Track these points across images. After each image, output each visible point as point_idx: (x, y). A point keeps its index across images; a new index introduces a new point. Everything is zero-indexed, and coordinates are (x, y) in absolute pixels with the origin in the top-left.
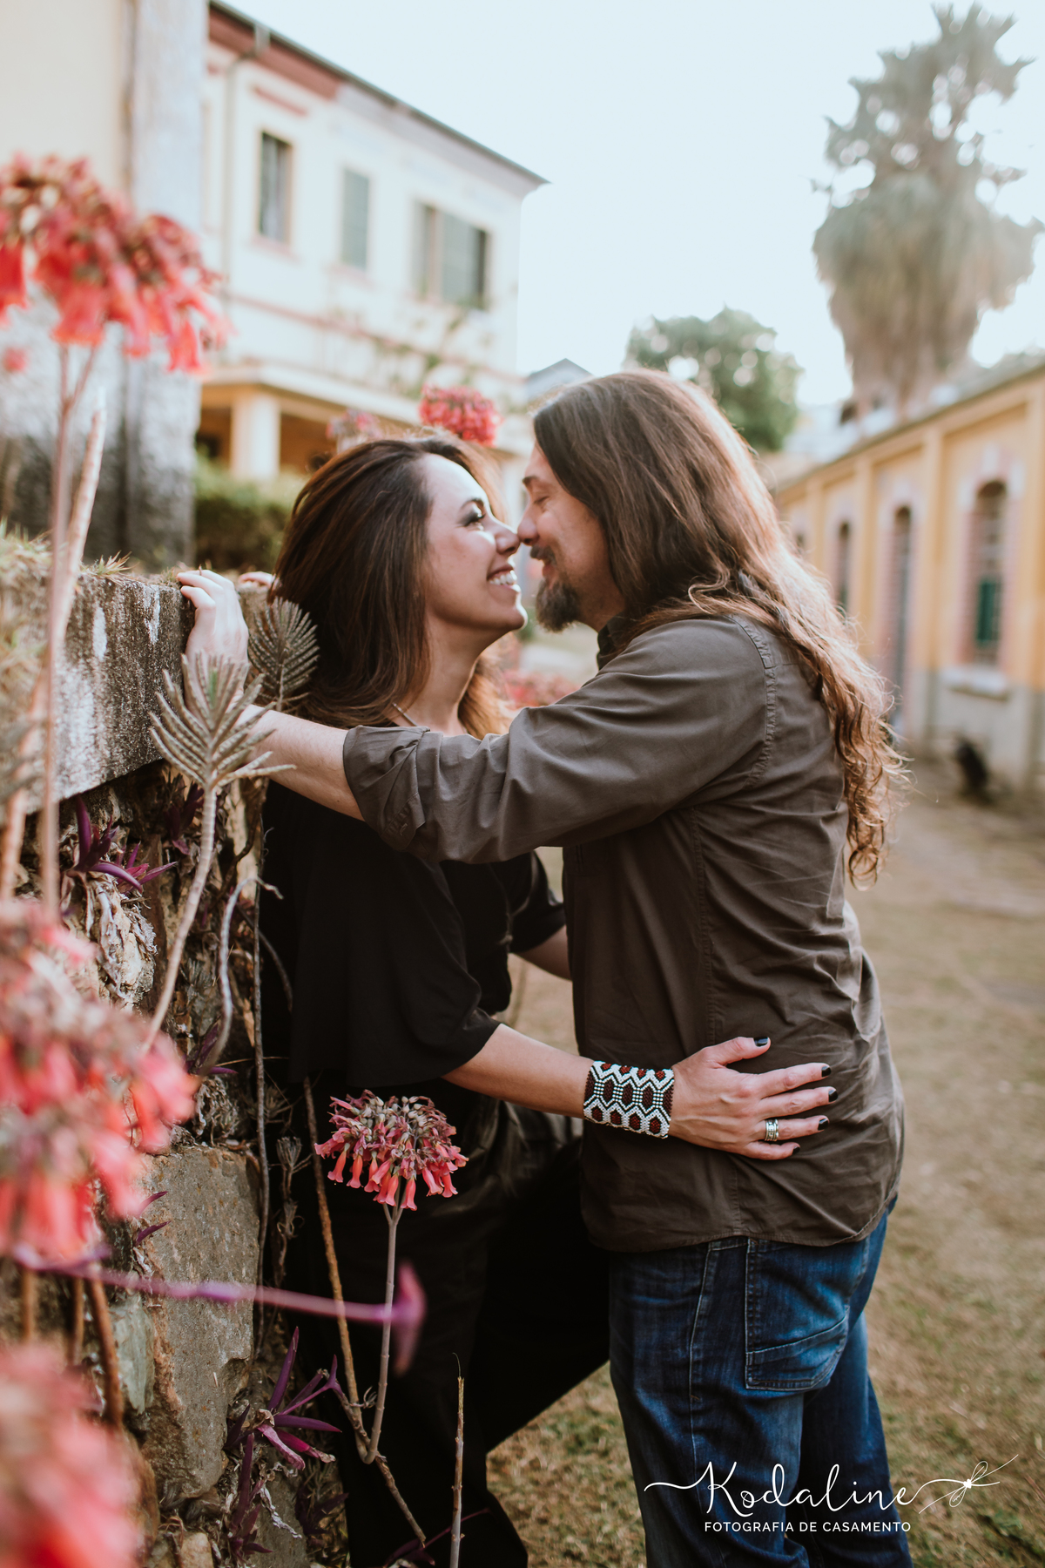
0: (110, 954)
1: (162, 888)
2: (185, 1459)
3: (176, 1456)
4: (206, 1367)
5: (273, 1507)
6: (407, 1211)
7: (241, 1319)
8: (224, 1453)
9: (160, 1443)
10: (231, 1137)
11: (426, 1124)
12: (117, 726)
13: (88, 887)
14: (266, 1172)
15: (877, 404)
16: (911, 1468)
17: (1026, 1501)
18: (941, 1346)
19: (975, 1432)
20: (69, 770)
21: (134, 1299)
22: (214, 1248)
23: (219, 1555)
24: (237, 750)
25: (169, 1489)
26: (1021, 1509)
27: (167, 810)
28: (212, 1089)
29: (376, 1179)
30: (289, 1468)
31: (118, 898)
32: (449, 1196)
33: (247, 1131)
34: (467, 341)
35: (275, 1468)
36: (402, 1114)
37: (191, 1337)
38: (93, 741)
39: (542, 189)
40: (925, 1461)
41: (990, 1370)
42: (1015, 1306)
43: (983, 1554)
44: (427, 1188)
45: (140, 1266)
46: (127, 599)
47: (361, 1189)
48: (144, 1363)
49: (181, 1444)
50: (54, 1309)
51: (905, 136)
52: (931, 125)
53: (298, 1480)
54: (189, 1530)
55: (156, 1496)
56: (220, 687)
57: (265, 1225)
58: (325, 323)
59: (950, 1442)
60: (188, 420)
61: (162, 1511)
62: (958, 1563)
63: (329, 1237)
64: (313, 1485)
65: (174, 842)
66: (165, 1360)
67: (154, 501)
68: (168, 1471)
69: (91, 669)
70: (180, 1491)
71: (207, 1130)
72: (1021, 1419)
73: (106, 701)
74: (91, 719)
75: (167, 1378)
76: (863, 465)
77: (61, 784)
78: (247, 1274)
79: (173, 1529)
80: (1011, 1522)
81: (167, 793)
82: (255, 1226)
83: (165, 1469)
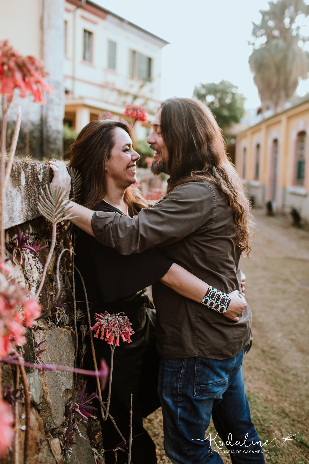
0: (28, 272)
1: (46, 253)
2: (52, 417)
3: (49, 416)
4: (59, 391)
5: (79, 432)
6: (117, 346)
7: (69, 377)
8: (64, 416)
9: (45, 413)
10: (67, 325)
11: (123, 321)
12: (29, 206)
13: (21, 252)
14: (77, 335)
15: (268, 108)
16: (271, 422)
17: (306, 432)
18: (282, 387)
19: (291, 412)
20: (13, 218)
21: (36, 371)
22: (61, 357)
23: (62, 445)
24: (62, 212)
25: (47, 425)
26: (304, 434)
27: (47, 230)
28: (61, 311)
29: (108, 337)
30: (85, 421)
31: (30, 256)
32: (129, 342)
33: (71, 323)
34: (145, 91)
35: (80, 421)
36: (116, 318)
37: (54, 383)
38: (21, 210)
39: (168, 45)
40: (276, 420)
41: (296, 394)
42: (304, 375)
43: (292, 447)
44: (123, 340)
45: (38, 362)
46: (32, 168)
47: (104, 340)
48: (39, 390)
49: (51, 413)
50: (11, 373)
51: (277, 27)
52: (284, 24)
53: (88, 424)
54: (53, 437)
55: (43, 428)
56: (57, 194)
57: (77, 350)
58: (103, 86)
59: (283, 415)
60: (61, 115)
61: (45, 432)
62: (284, 449)
63: (94, 355)
64: (93, 426)
65: (49, 239)
66: (46, 389)
67: (51, 140)
68: (47, 421)
69: (20, 189)
70: (50, 426)
71: (59, 323)
72: (305, 408)
73: (25, 198)
74: (21, 203)
75: (47, 394)
76: (263, 127)
77: (11, 222)
78: (71, 365)
79: (48, 437)
80: (301, 437)
81: (47, 225)
82: (74, 351)
83: (46, 420)
